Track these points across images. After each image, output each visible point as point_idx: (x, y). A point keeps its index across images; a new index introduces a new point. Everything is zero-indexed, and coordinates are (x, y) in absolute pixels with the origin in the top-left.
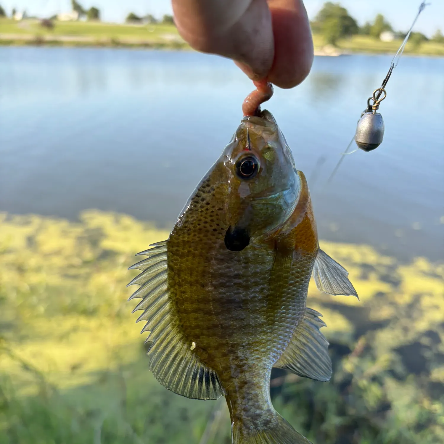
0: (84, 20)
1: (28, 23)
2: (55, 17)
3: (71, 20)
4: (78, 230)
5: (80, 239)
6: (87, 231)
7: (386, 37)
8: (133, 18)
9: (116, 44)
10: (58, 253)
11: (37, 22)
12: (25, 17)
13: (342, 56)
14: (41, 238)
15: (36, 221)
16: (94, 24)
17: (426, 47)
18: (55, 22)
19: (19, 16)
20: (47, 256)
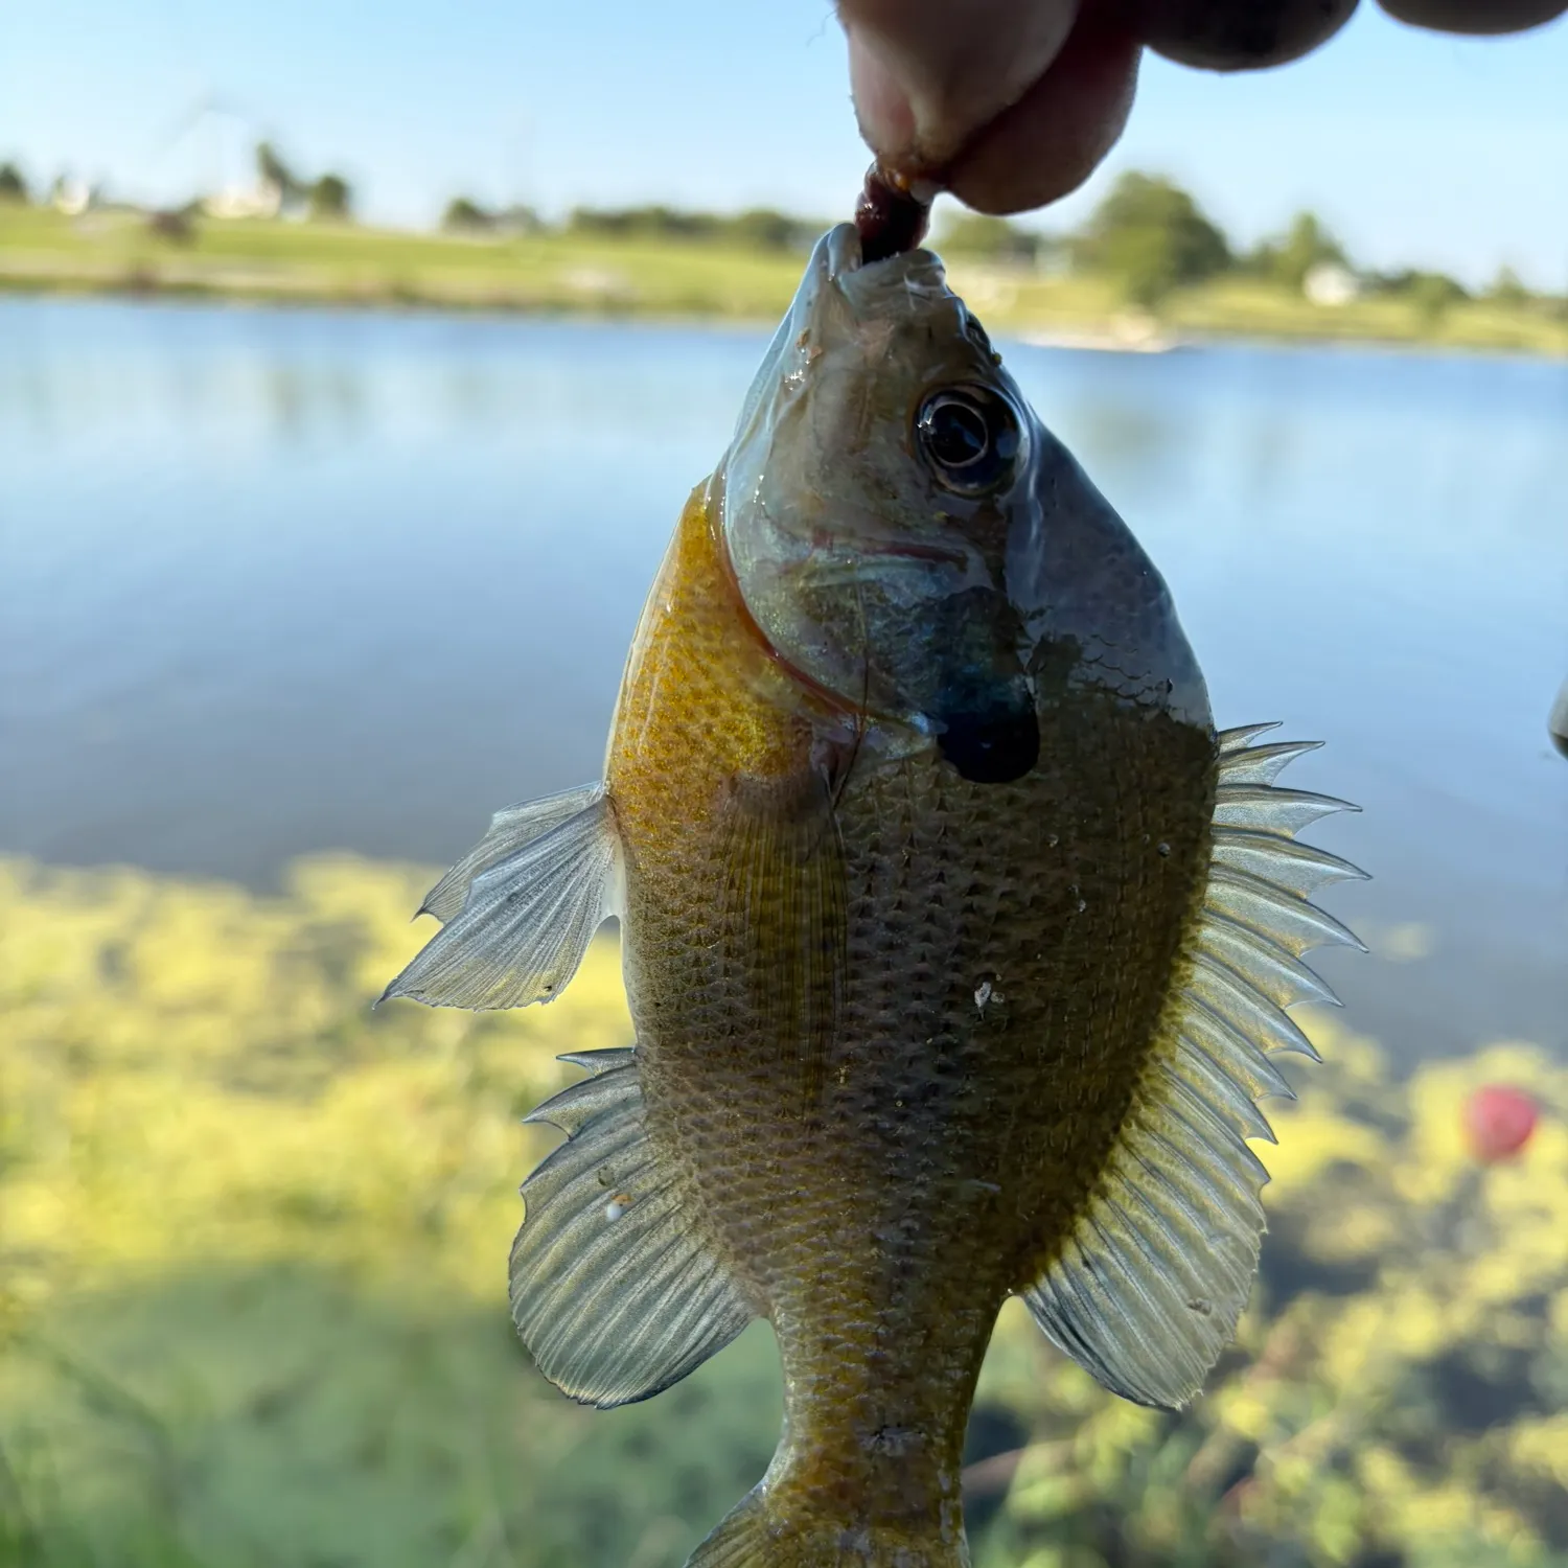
0: (299, 218)
1: (107, 223)
2: (196, 208)
3: (253, 219)
4: (276, 927)
5: (287, 959)
6: (314, 931)
7: (1329, 289)
8: (466, 214)
9: (407, 299)
10: (210, 1003)
11: (135, 220)
12: (96, 202)
13: (1177, 352)
14: (150, 949)
15: (133, 891)
16: (330, 230)
17: (1467, 323)
18: (199, 223)
19: (77, 201)
20: (172, 1012)
